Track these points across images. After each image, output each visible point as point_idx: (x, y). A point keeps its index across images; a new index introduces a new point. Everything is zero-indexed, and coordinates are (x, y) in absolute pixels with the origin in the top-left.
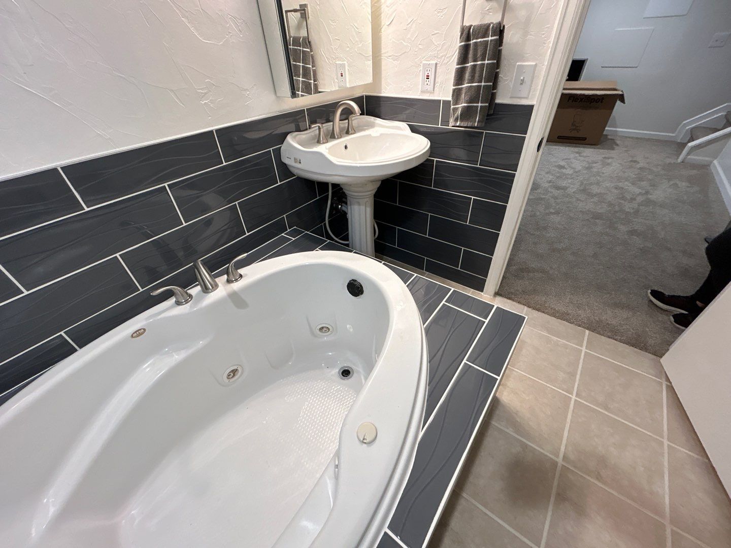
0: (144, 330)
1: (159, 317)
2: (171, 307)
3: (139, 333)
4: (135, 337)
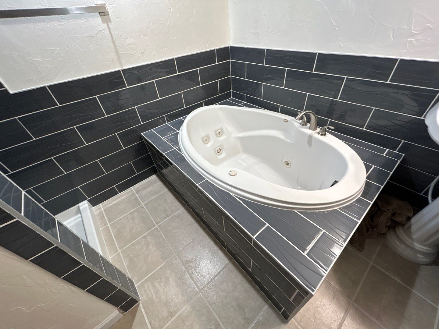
0: (288, 121)
1: (293, 122)
2: (298, 123)
3: (286, 121)
4: (284, 121)
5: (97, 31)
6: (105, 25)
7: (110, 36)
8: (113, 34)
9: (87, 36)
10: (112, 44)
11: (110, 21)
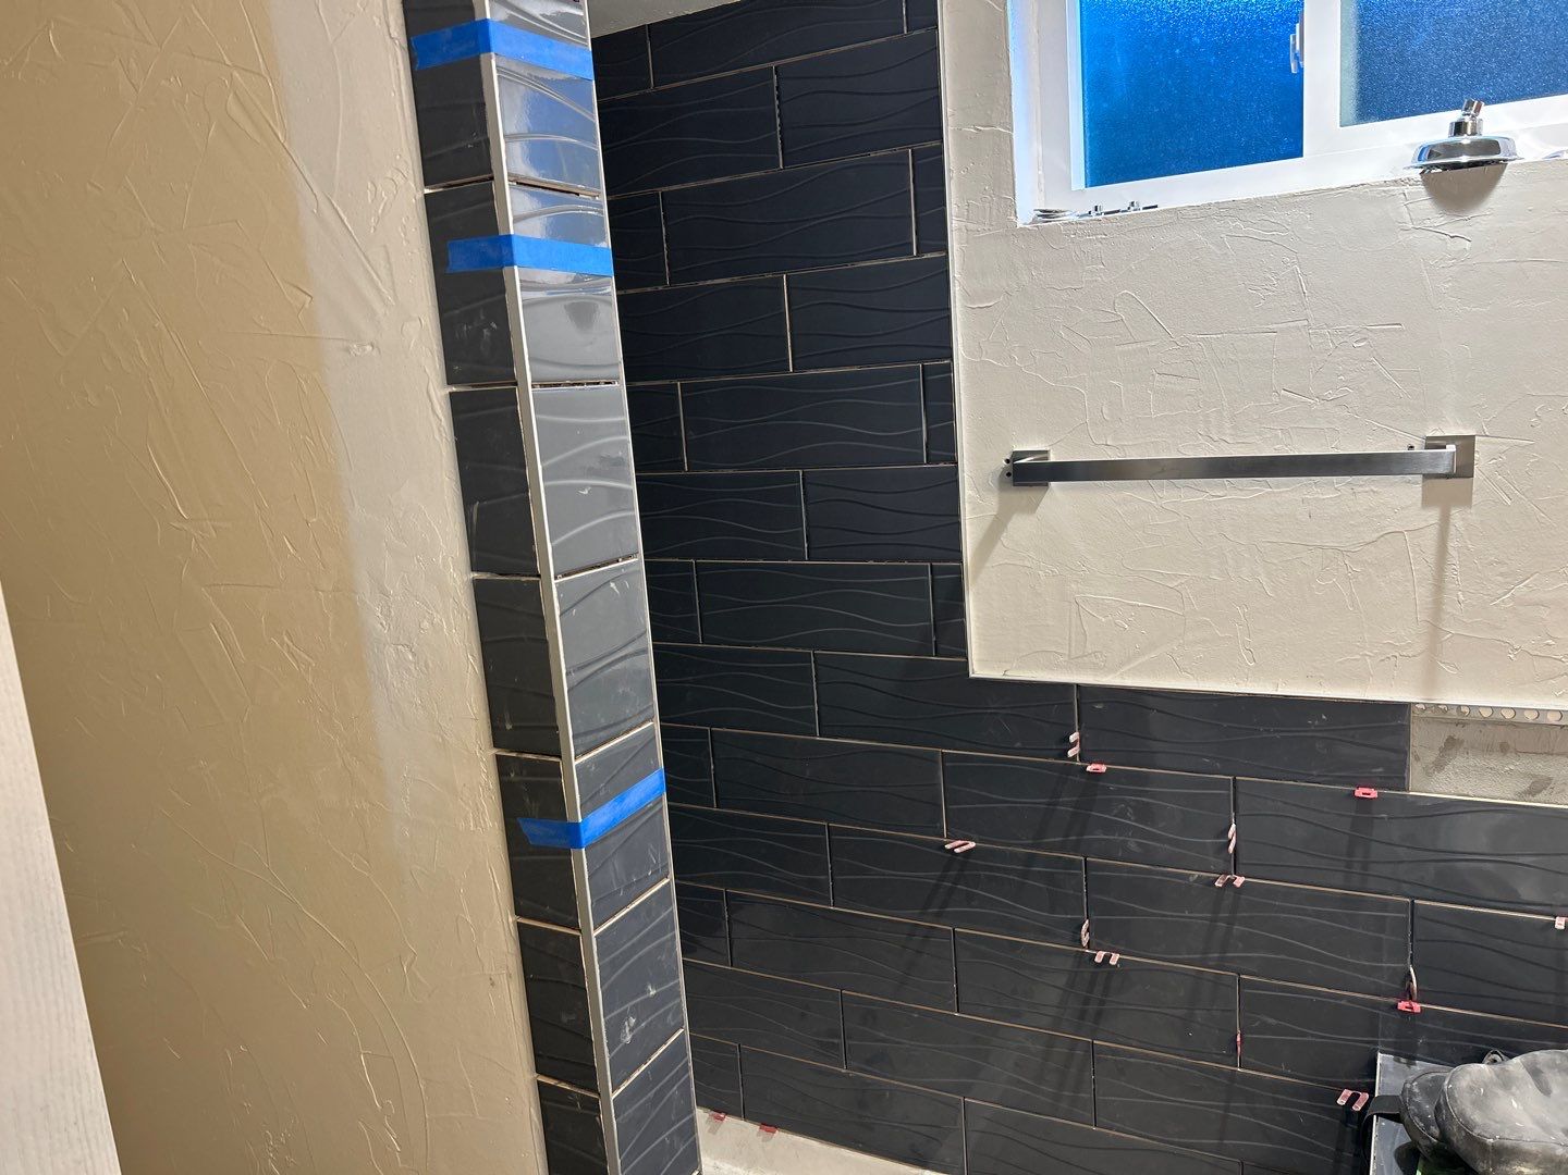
5: (1377, 535)
6: (1433, 515)
7: (1431, 559)
8: (1454, 553)
9: (1321, 547)
10: (1423, 593)
11: (1466, 500)
